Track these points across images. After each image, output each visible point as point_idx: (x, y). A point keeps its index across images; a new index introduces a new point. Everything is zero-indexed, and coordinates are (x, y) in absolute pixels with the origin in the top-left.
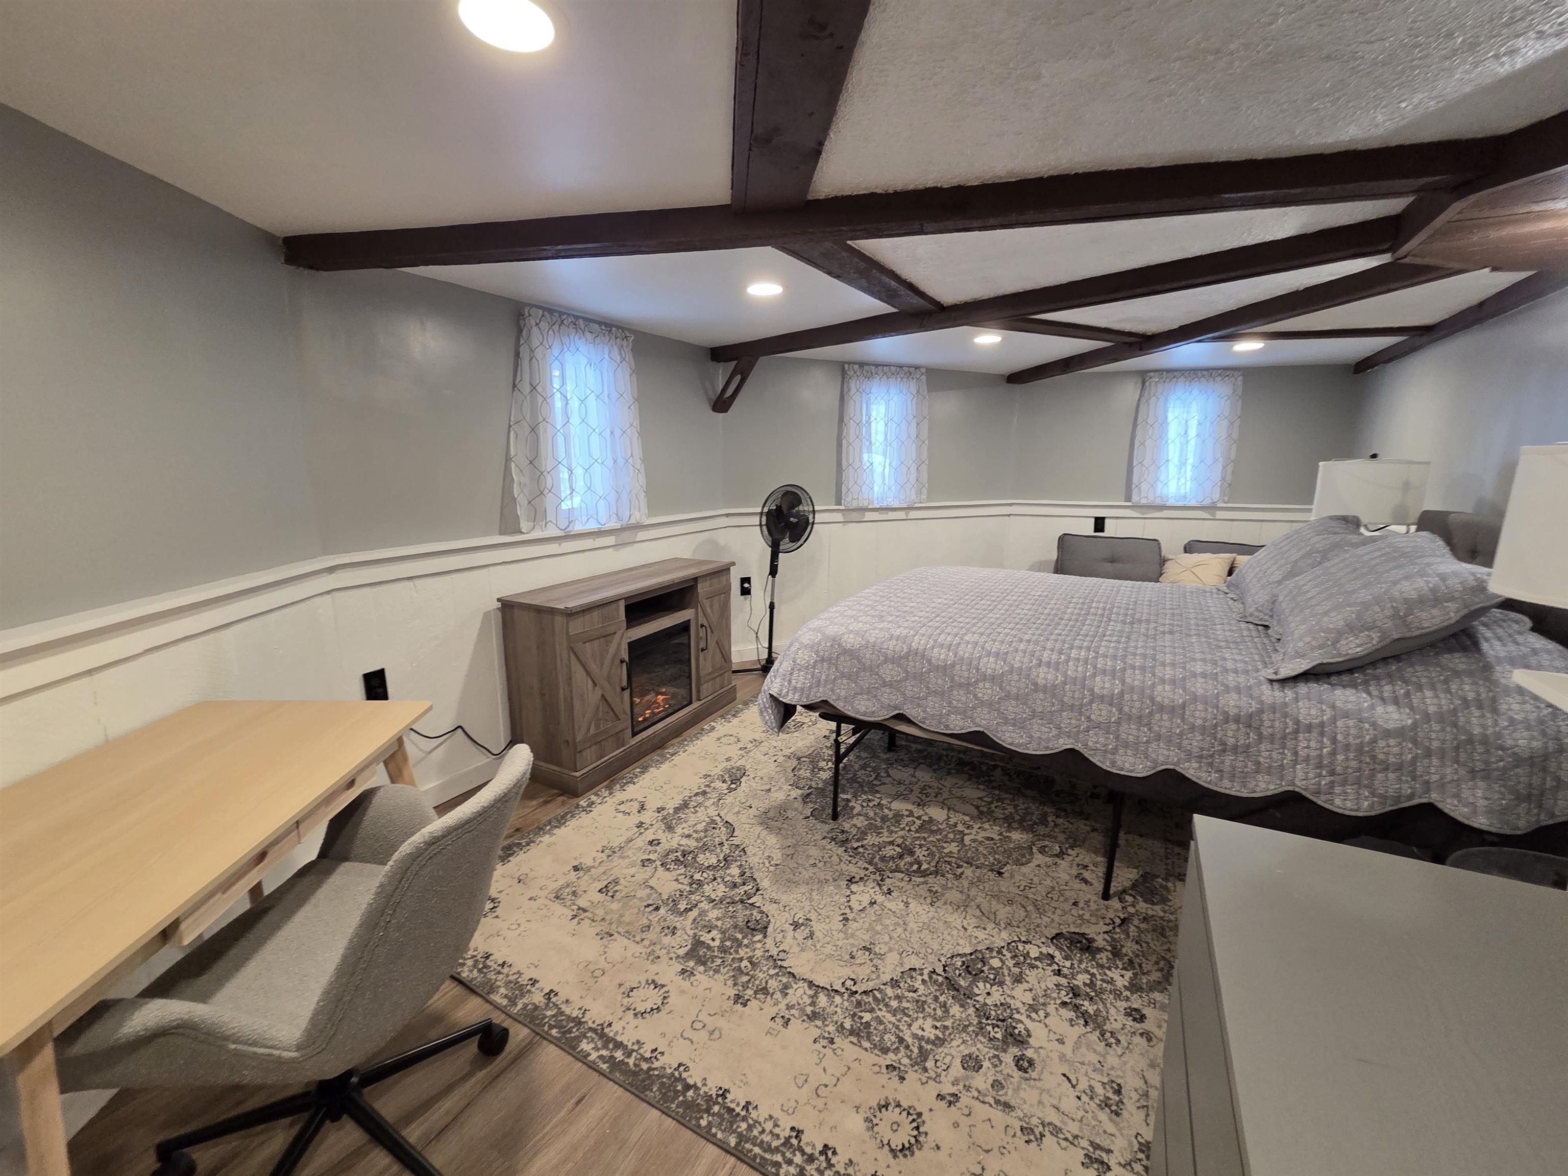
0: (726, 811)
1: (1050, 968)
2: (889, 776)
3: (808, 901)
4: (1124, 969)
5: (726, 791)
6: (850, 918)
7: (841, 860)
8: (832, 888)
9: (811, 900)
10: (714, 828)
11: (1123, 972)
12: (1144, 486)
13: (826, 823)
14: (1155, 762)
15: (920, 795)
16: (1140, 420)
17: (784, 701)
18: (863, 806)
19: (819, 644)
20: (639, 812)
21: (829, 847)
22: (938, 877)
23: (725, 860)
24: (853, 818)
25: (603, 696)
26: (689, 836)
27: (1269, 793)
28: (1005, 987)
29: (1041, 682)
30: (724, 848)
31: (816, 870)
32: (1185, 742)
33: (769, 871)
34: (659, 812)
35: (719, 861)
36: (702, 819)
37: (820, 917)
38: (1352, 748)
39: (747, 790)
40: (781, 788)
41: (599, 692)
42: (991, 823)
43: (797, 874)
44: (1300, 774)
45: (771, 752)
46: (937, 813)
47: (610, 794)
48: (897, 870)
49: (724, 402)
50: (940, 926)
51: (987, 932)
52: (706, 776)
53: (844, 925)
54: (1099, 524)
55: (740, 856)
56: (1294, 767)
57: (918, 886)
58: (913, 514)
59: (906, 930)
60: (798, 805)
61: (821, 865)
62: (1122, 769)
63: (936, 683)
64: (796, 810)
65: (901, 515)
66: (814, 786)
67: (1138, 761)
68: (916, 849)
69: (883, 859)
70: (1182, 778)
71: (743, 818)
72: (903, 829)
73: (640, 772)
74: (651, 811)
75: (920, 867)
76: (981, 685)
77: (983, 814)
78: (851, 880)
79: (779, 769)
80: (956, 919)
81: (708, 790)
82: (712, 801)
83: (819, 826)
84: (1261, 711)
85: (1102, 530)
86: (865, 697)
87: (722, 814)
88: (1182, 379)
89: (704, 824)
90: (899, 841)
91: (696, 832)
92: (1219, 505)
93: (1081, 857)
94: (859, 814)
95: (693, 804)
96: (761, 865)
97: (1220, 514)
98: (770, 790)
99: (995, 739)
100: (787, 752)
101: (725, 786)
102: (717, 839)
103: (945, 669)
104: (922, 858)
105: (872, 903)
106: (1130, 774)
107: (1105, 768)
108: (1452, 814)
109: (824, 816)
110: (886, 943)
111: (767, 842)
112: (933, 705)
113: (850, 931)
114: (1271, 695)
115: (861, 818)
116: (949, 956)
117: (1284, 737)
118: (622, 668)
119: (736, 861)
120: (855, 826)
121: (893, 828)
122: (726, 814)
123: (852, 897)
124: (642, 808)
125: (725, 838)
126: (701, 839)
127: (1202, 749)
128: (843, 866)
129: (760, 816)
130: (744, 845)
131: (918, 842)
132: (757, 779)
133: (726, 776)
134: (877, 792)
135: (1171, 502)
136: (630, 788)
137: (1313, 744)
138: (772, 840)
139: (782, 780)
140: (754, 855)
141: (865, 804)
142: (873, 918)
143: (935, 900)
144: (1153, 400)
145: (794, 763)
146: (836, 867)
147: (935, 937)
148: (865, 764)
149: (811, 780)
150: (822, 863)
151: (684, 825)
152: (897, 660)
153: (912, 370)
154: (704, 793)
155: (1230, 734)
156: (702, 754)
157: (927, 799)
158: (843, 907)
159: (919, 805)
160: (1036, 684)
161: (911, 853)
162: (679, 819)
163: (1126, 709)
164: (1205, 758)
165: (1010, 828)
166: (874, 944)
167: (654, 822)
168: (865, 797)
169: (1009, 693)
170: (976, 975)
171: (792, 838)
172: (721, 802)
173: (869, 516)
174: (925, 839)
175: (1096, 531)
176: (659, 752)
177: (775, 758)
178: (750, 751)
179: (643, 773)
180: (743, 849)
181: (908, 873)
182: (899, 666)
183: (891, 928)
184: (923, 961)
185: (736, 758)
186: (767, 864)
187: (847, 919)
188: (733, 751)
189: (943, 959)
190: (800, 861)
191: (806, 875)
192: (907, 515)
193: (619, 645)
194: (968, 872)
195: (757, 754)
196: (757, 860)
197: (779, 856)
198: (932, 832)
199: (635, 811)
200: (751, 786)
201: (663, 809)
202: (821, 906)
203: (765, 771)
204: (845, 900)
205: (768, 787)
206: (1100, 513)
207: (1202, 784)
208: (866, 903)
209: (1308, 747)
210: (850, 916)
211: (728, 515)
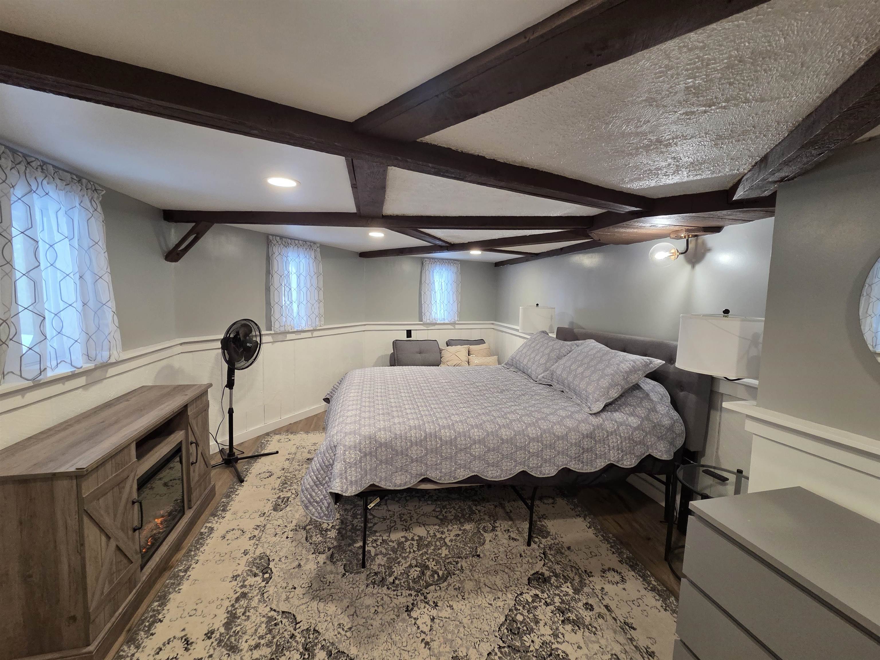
0: (275, 602)
1: (542, 604)
2: (374, 517)
3: (393, 646)
4: (566, 582)
5: (263, 584)
6: (429, 640)
7: (390, 598)
8: (400, 624)
9: (394, 643)
10: (276, 625)
11: (566, 584)
12: (427, 314)
13: (360, 573)
14: (558, 466)
15: (402, 523)
16: (423, 281)
17: (347, 495)
18: (374, 547)
19: (360, 443)
20: (187, 649)
21: (375, 591)
22: (453, 577)
23: (306, 649)
24: (374, 559)
25: (117, 546)
26: (257, 646)
27: (602, 467)
28: (535, 631)
29: (505, 437)
30: (297, 639)
31: (380, 616)
32: (569, 453)
33: (348, 638)
34: (209, 638)
35: (301, 654)
36: (258, 621)
37: (410, 654)
38: (627, 438)
39: (281, 574)
40: (308, 560)
41: (113, 544)
42: (451, 524)
43: (370, 627)
44: (612, 455)
45: (279, 531)
46: (420, 531)
47: (138, 647)
48: (428, 585)
49: (178, 254)
50: (478, 611)
51: (501, 599)
52: (235, 577)
53: (430, 649)
54: (409, 333)
55: (317, 638)
56: (609, 453)
57: (447, 589)
58: (316, 334)
59: (464, 627)
60: (330, 567)
61: (380, 609)
62: (545, 474)
63: (447, 452)
64: (331, 572)
65: (309, 335)
66: (332, 546)
67: (551, 468)
68: (427, 563)
69: (414, 581)
70: (569, 470)
71: (295, 601)
72: (410, 552)
73: (159, 606)
74: (199, 641)
75: (438, 576)
76: (474, 447)
77: (443, 521)
78: (408, 610)
79: (294, 544)
80: (480, 600)
81: (245, 590)
82: (256, 599)
83: (357, 577)
84: (594, 430)
85: (411, 337)
86: (400, 473)
87: (274, 607)
88: (438, 263)
89: (264, 626)
90: (414, 562)
91: (261, 637)
92: (457, 322)
93: (502, 525)
94: (376, 555)
95: (240, 612)
96: (339, 636)
97: (457, 327)
98: (299, 565)
99: (483, 477)
100: (292, 526)
101: (259, 579)
102: (286, 633)
103: (452, 442)
104: (435, 568)
105: (433, 619)
106: (549, 476)
107: (537, 476)
108: (656, 457)
109: (355, 568)
110: (462, 645)
111: (328, 612)
112: (446, 467)
113: (436, 651)
114: (595, 421)
115: (380, 557)
116: (497, 629)
117: (604, 440)
118: (133, 510)
119: (316, 645)
120: (380, 565)
121: (404, 555)
122: (277, 605)
123: (418, 622)
124: (188, 643)
125: (292, 629)
126: (271, 642)
127: (576, 454)
128: (395, 601)
129: (307, 592)
130: (313, 626)
131: (424, 558)
132: (283, 559)
133: (254, 569)
134: (376, 532)
135: (439, 322)
136: (158, 628)
137: (615, 440)
138: (331, 608)
139: (304, 552)
140: (327, 630)
141: (375, 545)
142: (442, 631)
143: (462, 594)
144: (427, 272)
145: (304, 533)
146: (391, 605)
147: (482, 621)
148: (353, 514)
149: (325, 542)
150: (381, 607)
151: (246, 637)
152: (420, 443)
153: (312, 244)
154: (244, 595)
155: (586, 443)
156: (218, 557)
157: (408, 524)
158: (418, 635)
159: (406, 530)
160: (502, 439)
161: (427, 567)
162: (236, 633)
163: (545, 442)
164: (578, 458)
165: (462, 524)
166: (456, 651)
167: (211, 652)
168: (371, 539)
169: (489, 448)
170: (518, 632)
171: (345, 598)
172: (266, 595)
173: (289, 337)
174: (426, 553)
175: (407, 337)
176: (167, 574)
177: (286, 535)
178: (260, 538)
179: (163, 605)
180: (314, 630)
181: (436, 584)
182: (421, 446)
183: (456, 632)
184: (489, 644)
185: (252, 549)
186: (343, 633)
187: (427, 643)
188: (245, 543)
189: (497, 634)
190: (365, 615)
191: (376, 623)
192: (312, 334)
193: (131, 487)
194: (463, 563)
195: (268, 538)
196: (333, 633)
197: (347, 620)
198: (427, 546)
199: (181, 651)
200: (282, 569)
201: (212, 632)
202: (405, 644)
203: (285, 550)
204: (415, 628)
205: (297, 563)
206: (409, 328)
207: (577, 471)
208: (429, 623)
209: (613, 442)
210: (428, 639)
211: (181, 344)
